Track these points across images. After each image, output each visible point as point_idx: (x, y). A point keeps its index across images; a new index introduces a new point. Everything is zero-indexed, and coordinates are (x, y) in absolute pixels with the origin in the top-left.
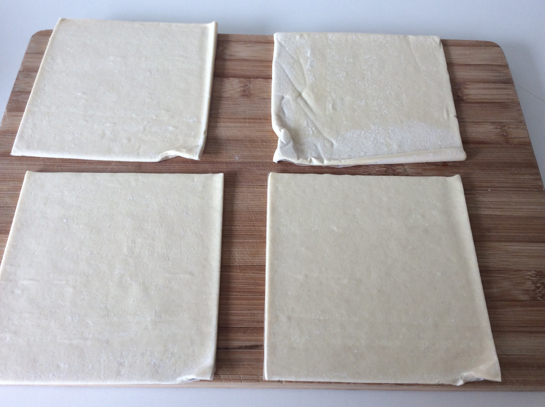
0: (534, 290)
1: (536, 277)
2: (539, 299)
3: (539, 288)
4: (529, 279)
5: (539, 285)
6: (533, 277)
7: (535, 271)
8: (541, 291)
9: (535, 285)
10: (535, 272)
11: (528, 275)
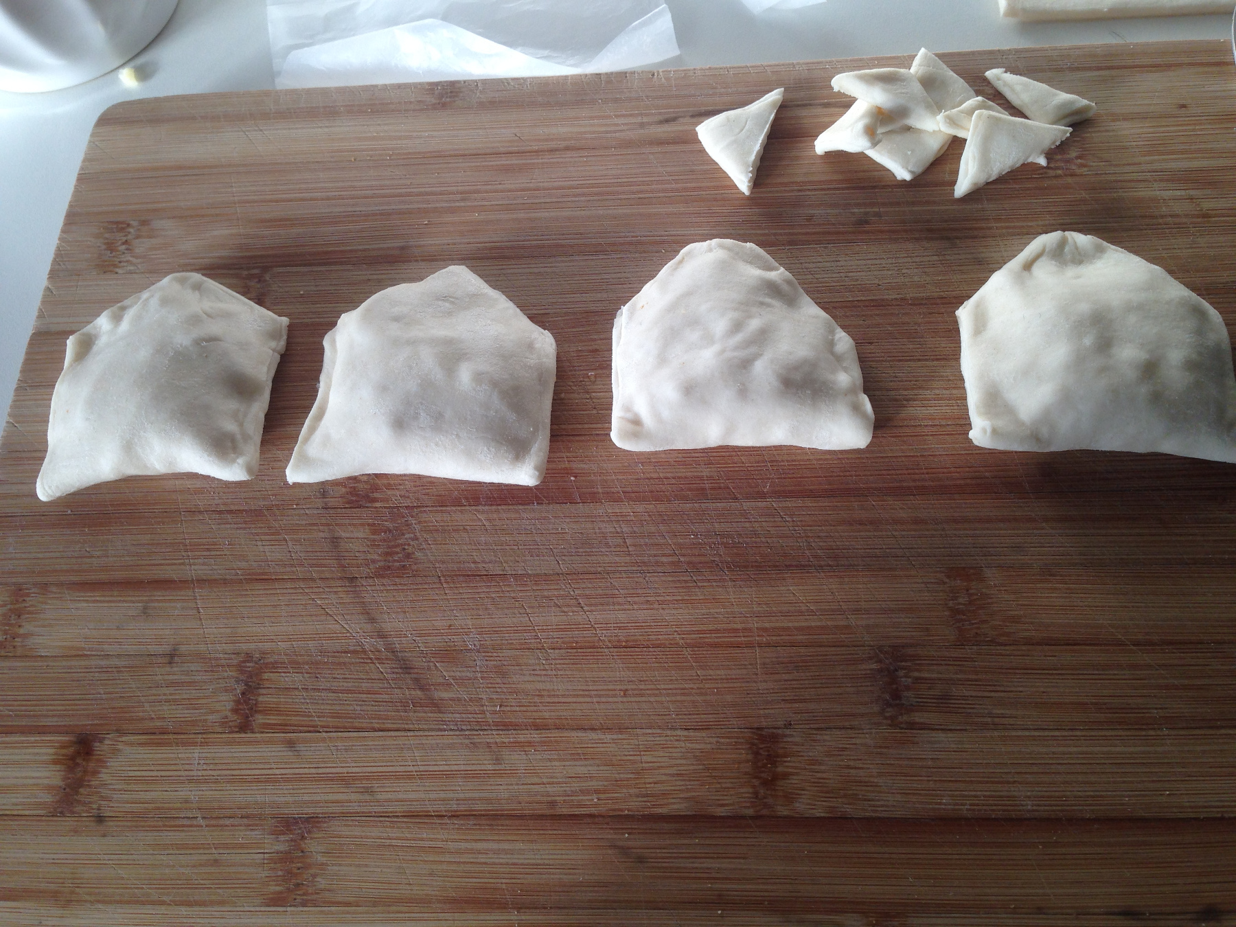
0: (138, 237)
1: (120, 262)
2: (134, 223)
3: (126, 242)
4: (137, 257)
5: (124, 247)
6: (127, 261)
7: (117, 273)
8: (125, 236)
9: (130, 248)
10: (117, 270)
11: (134, 264)
